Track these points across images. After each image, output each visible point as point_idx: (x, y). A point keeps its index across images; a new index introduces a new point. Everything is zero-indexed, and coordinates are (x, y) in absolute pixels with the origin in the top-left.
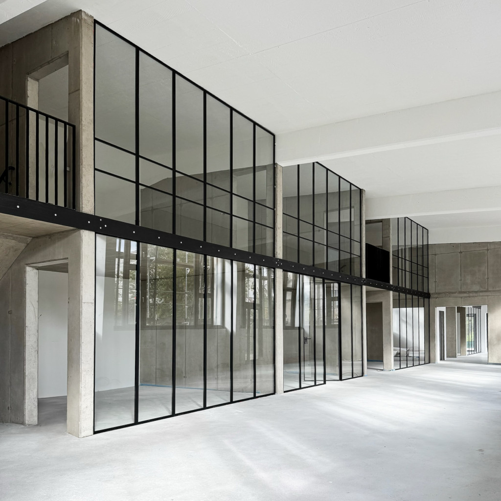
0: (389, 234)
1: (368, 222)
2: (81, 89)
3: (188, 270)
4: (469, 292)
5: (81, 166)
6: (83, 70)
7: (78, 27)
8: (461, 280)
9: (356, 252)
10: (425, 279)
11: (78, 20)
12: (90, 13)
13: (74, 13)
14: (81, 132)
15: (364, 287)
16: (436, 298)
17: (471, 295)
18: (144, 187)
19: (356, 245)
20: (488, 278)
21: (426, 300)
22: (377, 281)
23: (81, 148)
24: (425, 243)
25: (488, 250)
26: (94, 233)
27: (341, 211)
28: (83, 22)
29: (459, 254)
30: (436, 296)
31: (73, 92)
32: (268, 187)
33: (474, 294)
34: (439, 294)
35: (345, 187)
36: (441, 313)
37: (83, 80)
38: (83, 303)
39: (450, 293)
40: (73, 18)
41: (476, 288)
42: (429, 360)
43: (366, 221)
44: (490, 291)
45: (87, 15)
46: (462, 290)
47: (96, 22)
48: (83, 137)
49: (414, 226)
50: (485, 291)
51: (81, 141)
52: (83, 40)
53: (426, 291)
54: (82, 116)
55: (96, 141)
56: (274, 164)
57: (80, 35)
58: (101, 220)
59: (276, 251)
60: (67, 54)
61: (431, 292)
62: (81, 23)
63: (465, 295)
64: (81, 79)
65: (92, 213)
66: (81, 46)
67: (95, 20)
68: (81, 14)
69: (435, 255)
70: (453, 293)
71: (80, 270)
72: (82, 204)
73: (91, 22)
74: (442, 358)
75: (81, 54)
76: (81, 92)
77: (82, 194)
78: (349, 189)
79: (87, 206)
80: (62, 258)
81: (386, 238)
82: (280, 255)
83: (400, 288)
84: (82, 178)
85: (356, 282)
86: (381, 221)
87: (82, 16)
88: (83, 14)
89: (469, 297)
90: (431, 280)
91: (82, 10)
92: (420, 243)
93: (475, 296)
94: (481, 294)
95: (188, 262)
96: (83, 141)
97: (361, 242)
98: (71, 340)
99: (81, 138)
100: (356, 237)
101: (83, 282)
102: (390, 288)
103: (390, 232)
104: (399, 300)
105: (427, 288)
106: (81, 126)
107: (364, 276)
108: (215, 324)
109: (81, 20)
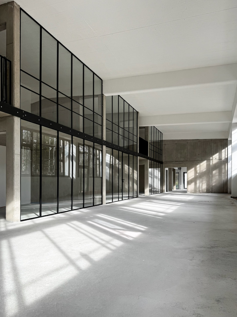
0: (148, 134)
1: (140, 128)
2: (14, 42)
3: (50, 148)
4: (179, 161)
5: (14, 83)
6: (15, 33)
7: (12, 10)
8: (176, 156)
9: (135, 140)
10: (161, 155)
11: (12, 6)
12: (18, 4)
13: (10, 2)
14: (14, 65)
15: (138, 157)
16: (165, 164)
17: (180, 162)
18: (44, 98)
19: (135, 137)
20: (187, 155)
21: (161, 165)
22: (143, 155)
23: (14, 74)
24: (161, 139)
25: (187, 143)
26: (20, 118)
27: (129, 121)
28: (15, 7)
29: (175, 145)
30: (165, 163)
31: (9, 44)
32: (99, 106)
33: (181, 162)
34: (167, 162)
35: (131, 110)
36: (167, 171)
37: (15, 38)
38: (15, 154)
39: (171, 162)
40: (9, 5)
41: (182, 159)
42: (162, 191)
43: (139, 127)
44: (188, 161)
45: (17, 4)
46: (176, 161)
47: (21, 9)
48: (15, 68)
49: (157, 131)
50: (186, 161)
51: (14, 70)
52: (15, 17)
53: (161, 161)
54: (14, 57)
55: (21, 71)
56: (102, 94)
57: (13, 14)
58: (23, 112)
59: (103, 137)
60: (6, 24)
61: (163, 161)
62: (14, 9)
63: (177, 163)
64: (14, 37)
65: (19, 108)
66: (14, 20)
67: (20, 8)
68: (14, 3)
69: (165, 145)
70: (172, 162)
71: (13, 137)
72: (14, 103)
73: (18, 8)
74: (167, 191)
75: (14, 24)
76: (14, 44)
77: (14, 97)
78: (133, 111)
79: (17, 104)
80: (2, 131)
81: (146, 136)
82: (105, 139)
83: (152, 158)
84: (14, 89)
85: (135, 154)
86: (144, 127)
87: (14, 4)
88: (15, 3)
89: (179, 163)
90: (163, 156)
91: (14, 1)
92: (159, 139)
93: (182, 163)
94: (184, 162)
95: (51, 144)
96: (15, 70)
97: (137, 136)
98: (8, 173)
99: (14, 68)
100: (135, 134)
101: (15, 143)
102: (148, 158)
103: (148, 133)
104: (151, 164)
105: (161, 159)
106: (14, 62)
107: (138, 152)
108: (65, 175)
109: (14, 6)
